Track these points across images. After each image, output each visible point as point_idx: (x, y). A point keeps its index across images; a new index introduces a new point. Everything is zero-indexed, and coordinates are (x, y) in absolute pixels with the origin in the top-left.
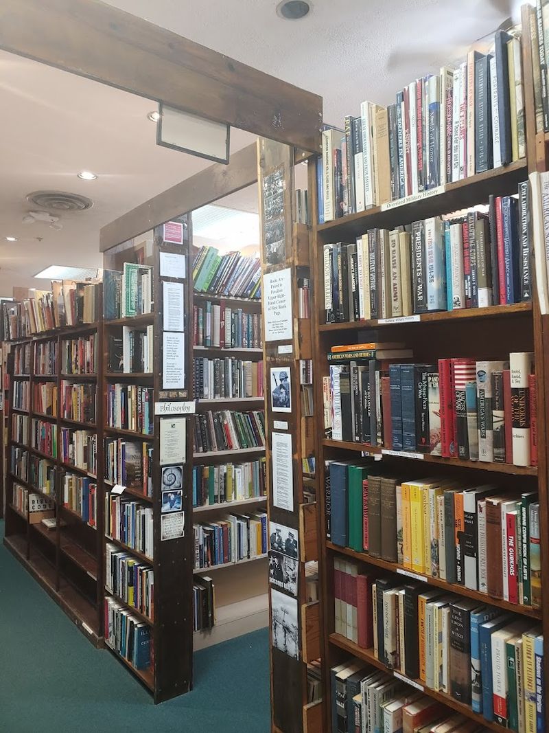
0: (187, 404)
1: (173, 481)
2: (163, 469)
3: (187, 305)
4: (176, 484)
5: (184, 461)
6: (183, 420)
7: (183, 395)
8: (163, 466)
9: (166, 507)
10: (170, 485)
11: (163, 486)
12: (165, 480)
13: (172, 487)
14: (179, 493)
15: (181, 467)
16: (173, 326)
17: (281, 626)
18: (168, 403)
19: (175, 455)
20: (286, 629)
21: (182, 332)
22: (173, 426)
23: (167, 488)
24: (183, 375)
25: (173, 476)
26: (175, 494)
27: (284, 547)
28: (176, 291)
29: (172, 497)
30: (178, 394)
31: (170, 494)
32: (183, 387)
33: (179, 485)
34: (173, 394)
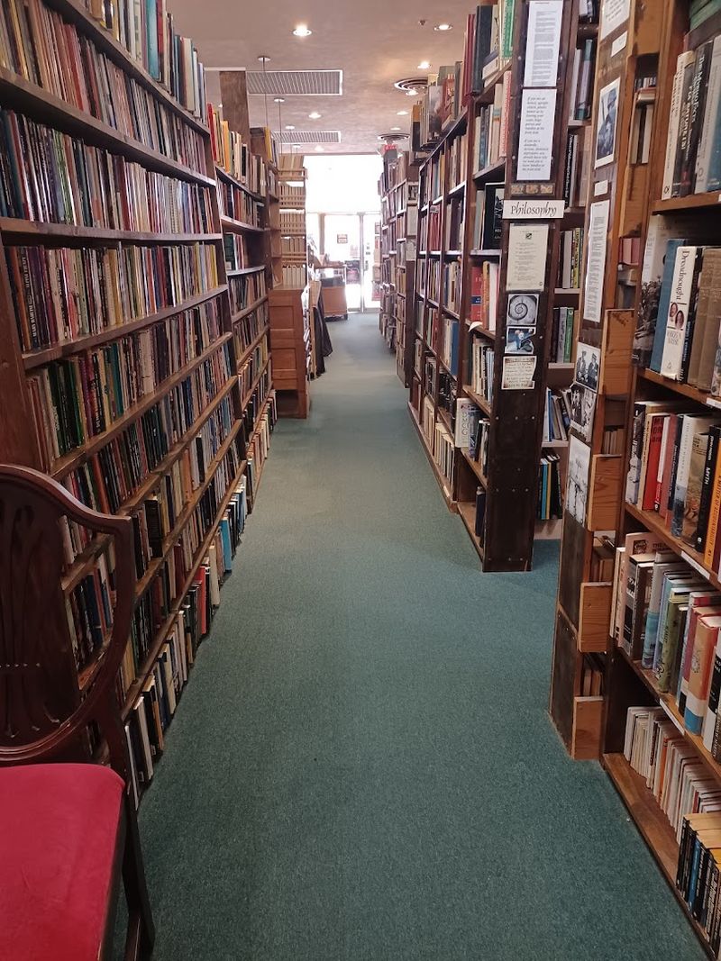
0: (552, 203)
1: (523, 314)
2: (511, 296)
3: (565, 38)
4: (528, 319)
5: (542, 288)
6: (545, 228)
7: (547, 189)
8: (511, 292)
9: (510, 348)
10: (518, 319)
11: (509, 319)
12: (513, 311)
13: (521, 322)
14: (530, 330)
15: (537, 296)
16: (539, 77)
17: (573, 483)
18: (522, 202)
19: (529, 278)
20: (578, 486)
21: (553, 88)
22: (529, 236)
23: (515, 322)
24: (550, 158)
25: (523, 306)
26: (526, 331)
27: (586, 376)
28: (548, 16)
29: (521, 335)
30: (539, 188)
31: (518, 331)
32: (548, 178)
33: (532, 321)
34: (532, 189)
